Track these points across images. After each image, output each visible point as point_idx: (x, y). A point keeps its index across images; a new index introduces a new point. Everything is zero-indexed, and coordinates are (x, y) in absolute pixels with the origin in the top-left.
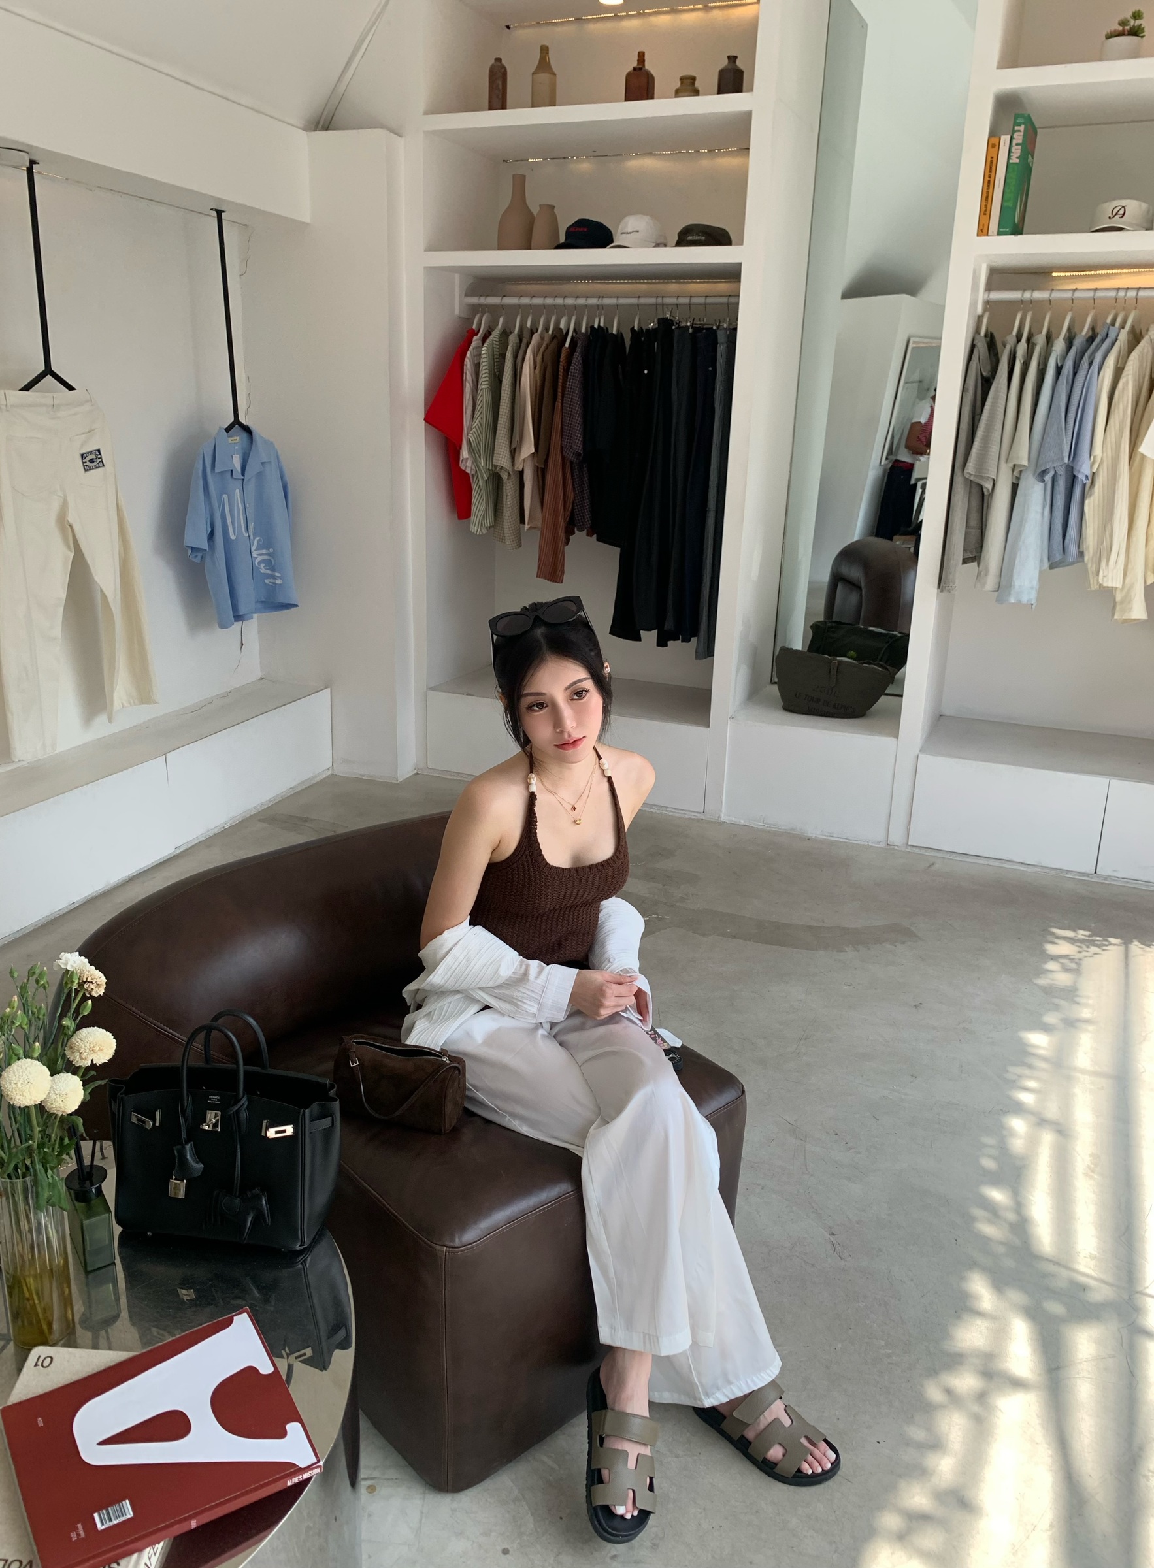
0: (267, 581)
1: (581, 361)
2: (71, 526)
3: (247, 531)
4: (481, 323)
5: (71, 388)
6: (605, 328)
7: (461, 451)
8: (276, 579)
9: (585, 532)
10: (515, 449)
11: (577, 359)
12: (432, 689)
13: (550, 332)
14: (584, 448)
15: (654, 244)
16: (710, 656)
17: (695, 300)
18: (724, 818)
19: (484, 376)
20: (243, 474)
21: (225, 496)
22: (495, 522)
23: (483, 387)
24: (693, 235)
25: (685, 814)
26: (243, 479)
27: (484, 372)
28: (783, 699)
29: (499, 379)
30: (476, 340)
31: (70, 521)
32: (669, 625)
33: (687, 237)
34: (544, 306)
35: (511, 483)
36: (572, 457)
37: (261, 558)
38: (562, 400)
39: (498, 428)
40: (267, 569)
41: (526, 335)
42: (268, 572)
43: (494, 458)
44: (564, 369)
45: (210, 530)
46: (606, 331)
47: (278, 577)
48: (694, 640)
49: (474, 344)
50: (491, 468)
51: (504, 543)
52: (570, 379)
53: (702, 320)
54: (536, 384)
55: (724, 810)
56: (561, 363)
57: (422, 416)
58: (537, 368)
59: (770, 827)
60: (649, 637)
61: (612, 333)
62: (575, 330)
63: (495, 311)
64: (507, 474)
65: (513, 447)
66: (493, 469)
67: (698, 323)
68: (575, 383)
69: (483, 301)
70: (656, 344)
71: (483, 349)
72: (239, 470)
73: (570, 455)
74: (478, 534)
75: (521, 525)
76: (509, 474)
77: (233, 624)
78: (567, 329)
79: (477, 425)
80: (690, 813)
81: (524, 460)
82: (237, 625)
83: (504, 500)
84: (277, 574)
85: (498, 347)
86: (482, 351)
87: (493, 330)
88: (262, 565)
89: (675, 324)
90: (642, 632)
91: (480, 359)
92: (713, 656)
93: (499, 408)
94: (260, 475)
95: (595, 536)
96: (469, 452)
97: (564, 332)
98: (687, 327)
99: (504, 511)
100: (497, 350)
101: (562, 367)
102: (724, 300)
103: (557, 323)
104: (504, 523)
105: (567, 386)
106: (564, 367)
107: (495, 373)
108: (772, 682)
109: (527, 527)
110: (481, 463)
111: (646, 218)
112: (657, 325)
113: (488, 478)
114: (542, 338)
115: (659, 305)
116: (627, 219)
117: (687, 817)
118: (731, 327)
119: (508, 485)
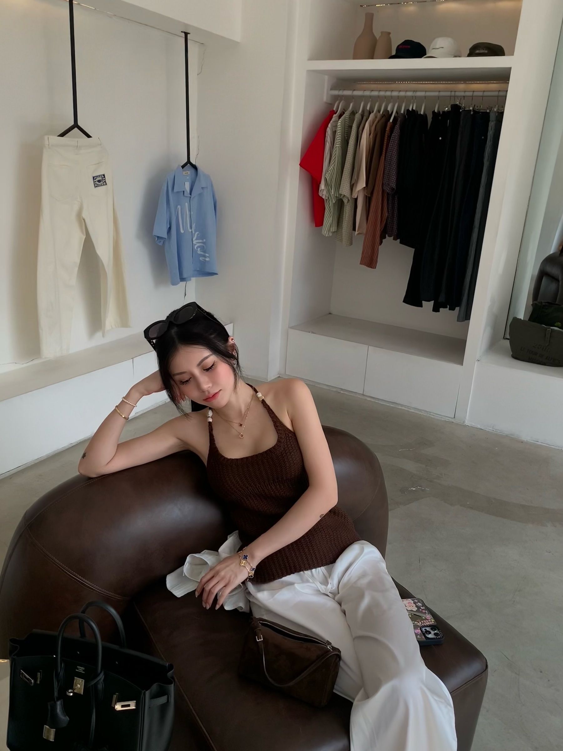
0: (201, 259)
1: (399, 131)
2: (84, 220)
3: (191, 228)
4: (339, 106)
5: (89, 136)
6: (416, 111)
7: (320, 185)
8: (206, 258)
9: (392, 238)
10: (353, 184)
11: (397, 129)
12: (292, 328)
13: (381, 112)
14: (397, 185)
15: (453, 56)
16: (467, 320)
17: (475, 94)
18: (467, 423)
19: (338, 139)
20: (191, 194)
21: (179, 207)
22: (337, 229)
23: (337, 146)
24: (480, 50)
25: (442, 417)
26: (190, 197)
27: (338, 136)
28: (512, 351)
29: (347, 141)
30: (335, 117)
31: (83, 216)
32: (442, 298)
33: (475, 51)
34: (379, 96)
35: (349, 206)
36: (389, 190)
37: (198, 245)
38: (385, 155)
39: (344, 171)
40: (201, 251)
41: (366, 114)
42: (202, 253)
43: (340, 190)
44: (388, 136)
45: (169, 226)
46: (416, 113)
47: (207, 256)
48: (457, 309)
49: (333, 119)
50: (337, 196)
51: (342, 242)
52: (392, 141)
53: (479, 106)
54: (370, 144)
55: (467, 418)
56: (386, 132)
57: (298, 162)
58: (371, 134)
59: (497, 432)
60: (428, 305)
61: (421, 114)
62: (397, 112)
63: (348, 99)
64: (347, 199)
65: (353, 182)
66: (339, 196)
67: (477, 108)
68: (395, 144)
69: (341, 93)
70: (448, 121)
71: (339, 122)
72: (189, 192)
73: (388, 190)
74: (326, 236)
75: (353, 232)
76: (349, 200)
77: (179, 283)
78: (392, 111)
79: (332, 169)
80: (445, 417)
81: (358, 191)
82: (183, 284)
83: (344, 216)
84: (207, 255)
85: (348, 121)
86: (338, 123)
87: (345, 111)
88: (199, 249)
89: (462, 108)
90: (423, 302)
91: (336, 128)
92: (470, 319)
93: (345, 159)
94: (201, 195)
95: (399, 240)
96: (325, 185)
97: (390, 113)
98: (470, 110)
99: (343, 223)
100: (348, 123)
101: (387, 134)
102: (496, 94)
103: (386, 107)
104: (343, 230)
105: (389, 146)
106: (388, 134)
107: (345, 137)
108: (504, 338)
109: (356, 233)
110: (331, 192)
111: (450, 40)
112: (450, 109)
113: (335, 202)
114: (376, 117)
115: (453, 96)
116: (436, 40)
117: (443, 419)
118: (500, 111)
119: (347, 206)
